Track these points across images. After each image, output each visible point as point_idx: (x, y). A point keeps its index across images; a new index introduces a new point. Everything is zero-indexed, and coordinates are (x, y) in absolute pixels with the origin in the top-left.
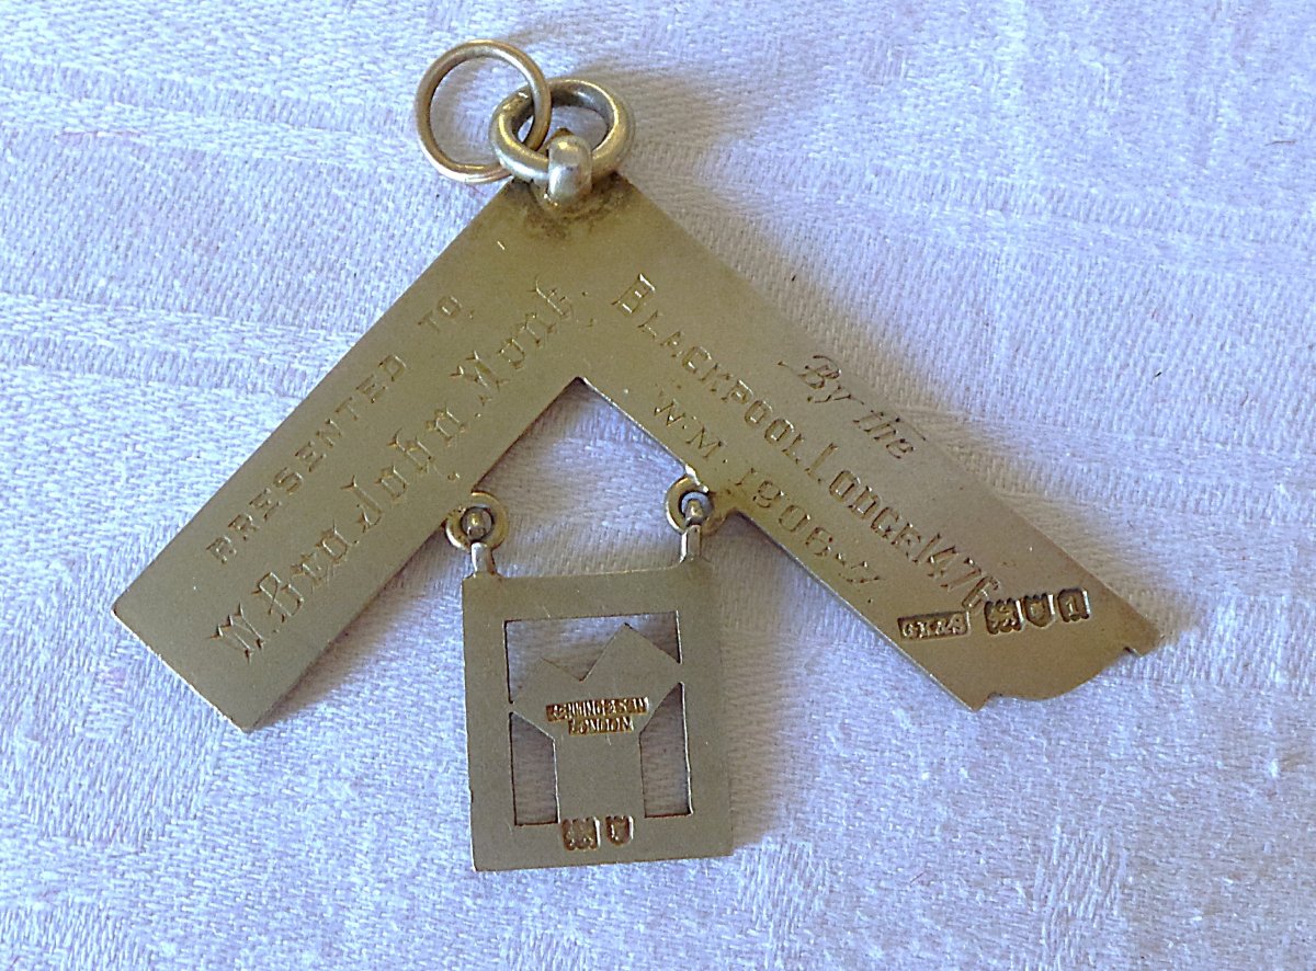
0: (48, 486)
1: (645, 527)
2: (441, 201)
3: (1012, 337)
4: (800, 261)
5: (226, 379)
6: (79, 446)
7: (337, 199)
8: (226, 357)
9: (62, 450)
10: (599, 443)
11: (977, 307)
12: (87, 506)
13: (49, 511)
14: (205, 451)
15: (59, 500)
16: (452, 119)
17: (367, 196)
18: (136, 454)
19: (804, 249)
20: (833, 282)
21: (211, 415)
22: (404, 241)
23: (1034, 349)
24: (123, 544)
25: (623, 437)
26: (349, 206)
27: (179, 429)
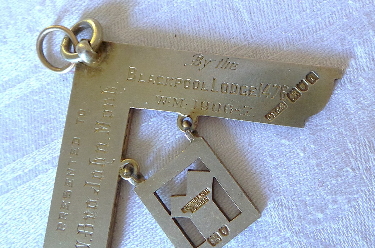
0: (9, 236)
1: (179, 136)
2: (65, 81)
3: (247, 11)
4: (174, 29)
5: (37, 172)
6: (10, 219)
7: (37, 100)
8: (34, 166)
9: (6, 223)
10: (152, 120)
11: (232, 8)
12: (23, 234)
13: (13, 243)
14: (45, 197)
15: (14, 238)
16: (54, 56)
17: (45, 94)
18: (27, 211)
19: (174, 26)
20: (187, 30)
21: (40, 185)
22: (62, 99)
23: (255, 10)
24: (39, 238)
25: (157, 114)
26: (41, 100)
27: (33, 196)
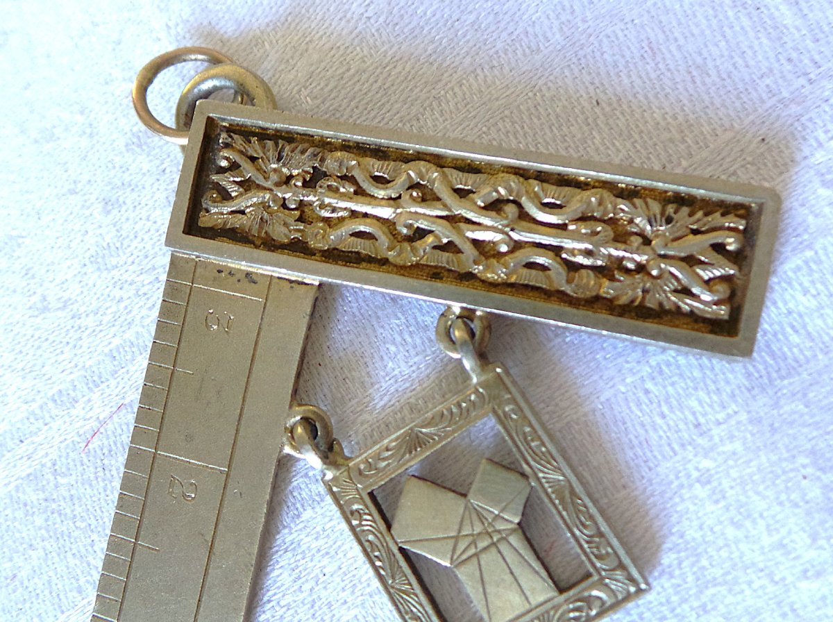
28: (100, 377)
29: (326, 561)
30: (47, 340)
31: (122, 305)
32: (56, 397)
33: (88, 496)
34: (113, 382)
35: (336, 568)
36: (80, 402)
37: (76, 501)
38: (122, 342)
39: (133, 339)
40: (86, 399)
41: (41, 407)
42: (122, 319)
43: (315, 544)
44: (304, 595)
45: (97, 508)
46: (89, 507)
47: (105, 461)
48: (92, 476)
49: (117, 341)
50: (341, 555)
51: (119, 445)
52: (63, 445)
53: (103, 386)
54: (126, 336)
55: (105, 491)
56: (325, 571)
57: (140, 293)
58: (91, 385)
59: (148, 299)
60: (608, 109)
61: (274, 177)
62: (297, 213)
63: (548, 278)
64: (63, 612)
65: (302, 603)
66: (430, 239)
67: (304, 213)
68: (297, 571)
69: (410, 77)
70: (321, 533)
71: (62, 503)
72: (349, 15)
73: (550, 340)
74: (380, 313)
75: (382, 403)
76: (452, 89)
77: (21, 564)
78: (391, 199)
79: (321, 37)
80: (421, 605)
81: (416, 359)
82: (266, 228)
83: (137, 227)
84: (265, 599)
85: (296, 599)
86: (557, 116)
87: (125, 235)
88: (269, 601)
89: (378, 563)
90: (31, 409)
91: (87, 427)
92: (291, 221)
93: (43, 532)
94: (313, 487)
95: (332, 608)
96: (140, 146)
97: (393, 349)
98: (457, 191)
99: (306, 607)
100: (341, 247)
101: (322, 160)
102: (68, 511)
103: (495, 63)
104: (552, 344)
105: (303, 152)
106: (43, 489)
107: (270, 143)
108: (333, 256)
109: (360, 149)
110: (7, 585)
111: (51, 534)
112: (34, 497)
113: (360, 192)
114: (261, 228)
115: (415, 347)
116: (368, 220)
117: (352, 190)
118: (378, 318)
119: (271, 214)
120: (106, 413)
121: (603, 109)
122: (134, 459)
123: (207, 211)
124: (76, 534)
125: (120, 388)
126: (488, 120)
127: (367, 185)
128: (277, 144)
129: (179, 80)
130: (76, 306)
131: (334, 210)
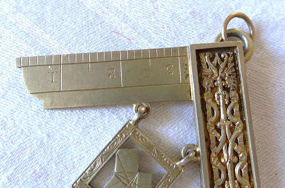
28: (136, 29)
29: (102, 127)
30: (143, 6)
31: (162, 29)
32: (125, 15)
33: (97, 37)
34: (136, 34)
35: (101, 132)
36: (126, 25)
37: (94, 34)
38: (150, 33)
39: (152, 36)
40: (128, 26)
41: (121, 11)
42: (158, 30)
43: (106, 122)
44: (89, 124)
45: (94, 42)
46: (94, 39)
47: (110, 40)
48: (104, 37)
49: (150, 31)
50: (105, 132)
51: (117, 43)
52: (110, 23)
53: (134, 31)
54: (152, 33)
55: (101, 43)
56: (99, 128)
57: (168, 34)
58: (133, 27)
59: (167, 37)
60: (275, 178)
61: (223, 75)
62: (213, 87)
63: (218, 179)
64: (57, 41)
65: (87, 123)
66: (219, 135)
67: (214, 89)
68: (96, 119)
69: (266, 107)
70: (111, 123)
71: (92, 29)
72: (280, 79)
73: (195, 182)
74: (186, 121)
75: (158, 131)
76: (266, 123)
77: (68, 21)
78: (228, 118)
79: (270, 71)
80: (99, 166)
81: (175, 138)
82: (206, 77)
83: (189, 26)
84: (84, 110)
85: (87, 121)
86: (268, 162)
87: (185, 22)
88: (83, 112)
89: (108, 148)
90: (119, 8)
91: (119, 30)
92: (210, 85)
93: (81, 25)
94: (124, 116)
95: (88, 134)
96: (215, 18)
97: (176, 129)
98: (237, 139)
99: (86, 125)
100: (207, 105)
101: (233, 90)
102: (90, 32)
103: (279, 135)
104: (194, 183)
105: (234, 82)
106: (95, 21)
107: (234, 70)
108: (203, 103)
109: (240, 101)
110: (60, 19)
111: (81, 29)
112: (91, 18)
113: (226, 106)
114: (205, 76)
115: (179, 136)
116: (218, 112)
117: (226, 103)
118: (185, 120)
119: (211, 78)
120: (126, 35)
121: (275, 176)
122: (116, 53)
123: (205, 55)
124: (84, 37)
125: (135, 37)
126: (260, 139)
127: (229, 108)
128: (234, 73)
129: (241, 24)
130: (157, 12)
131: (219, 99)
